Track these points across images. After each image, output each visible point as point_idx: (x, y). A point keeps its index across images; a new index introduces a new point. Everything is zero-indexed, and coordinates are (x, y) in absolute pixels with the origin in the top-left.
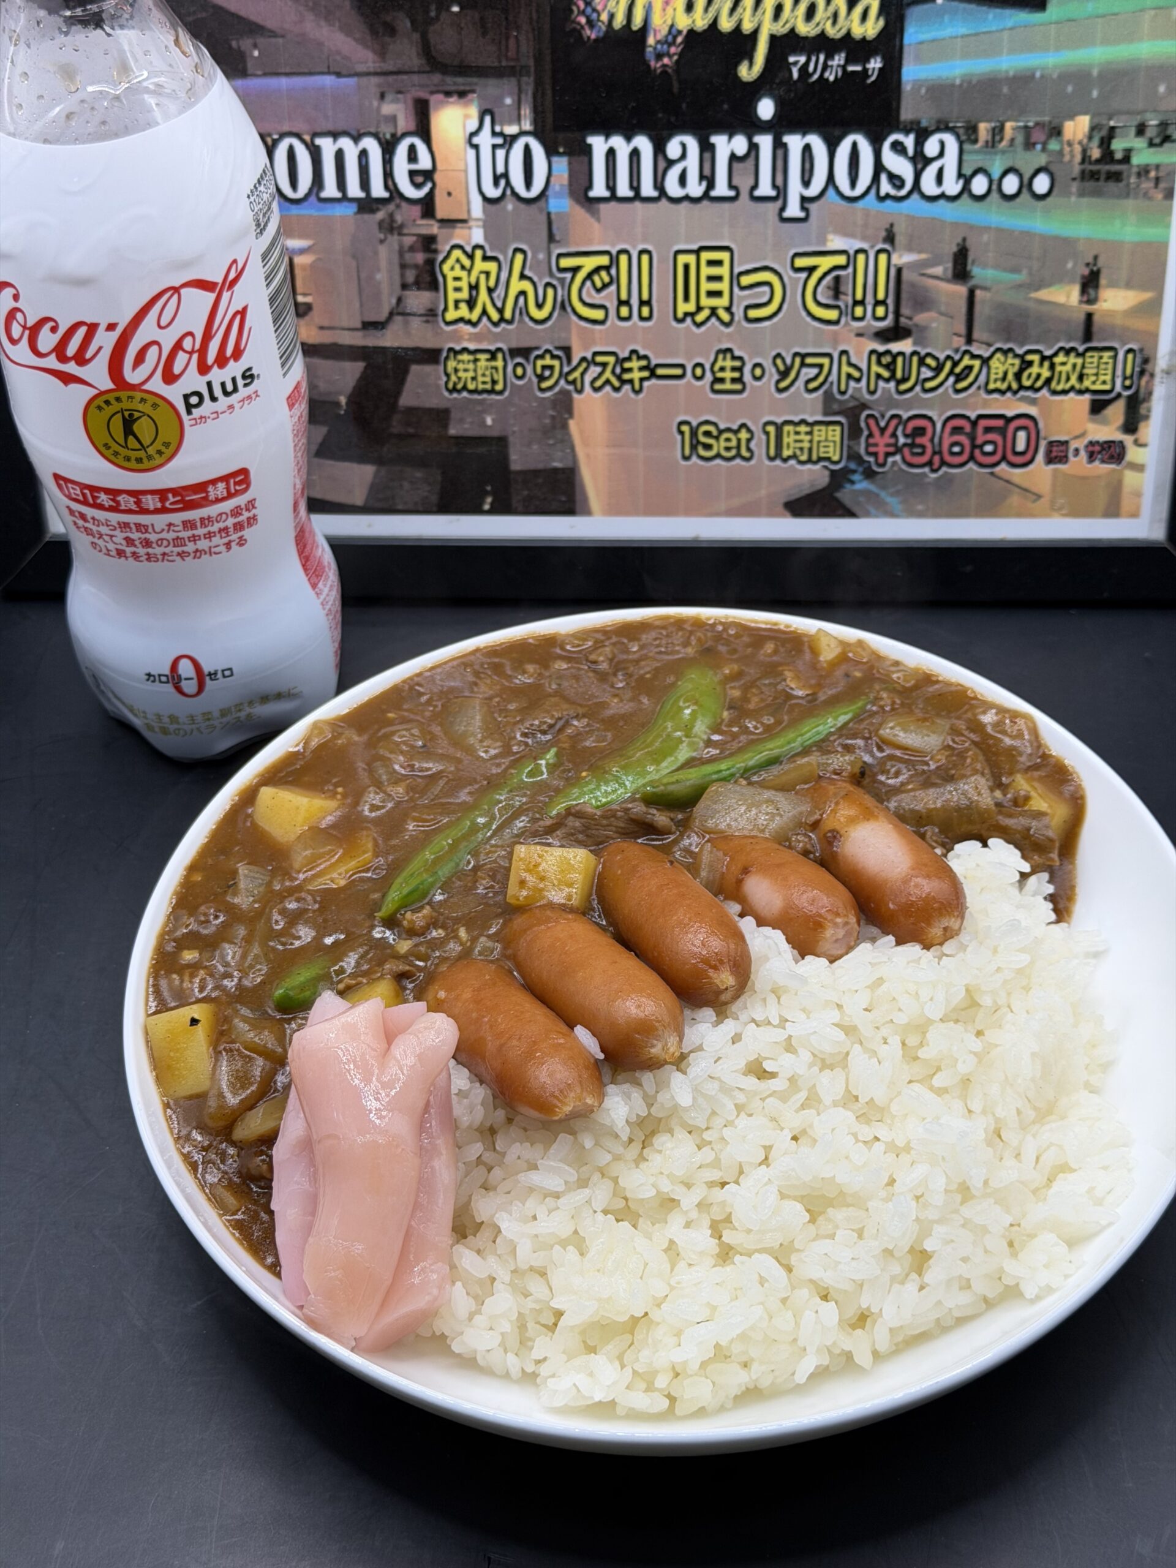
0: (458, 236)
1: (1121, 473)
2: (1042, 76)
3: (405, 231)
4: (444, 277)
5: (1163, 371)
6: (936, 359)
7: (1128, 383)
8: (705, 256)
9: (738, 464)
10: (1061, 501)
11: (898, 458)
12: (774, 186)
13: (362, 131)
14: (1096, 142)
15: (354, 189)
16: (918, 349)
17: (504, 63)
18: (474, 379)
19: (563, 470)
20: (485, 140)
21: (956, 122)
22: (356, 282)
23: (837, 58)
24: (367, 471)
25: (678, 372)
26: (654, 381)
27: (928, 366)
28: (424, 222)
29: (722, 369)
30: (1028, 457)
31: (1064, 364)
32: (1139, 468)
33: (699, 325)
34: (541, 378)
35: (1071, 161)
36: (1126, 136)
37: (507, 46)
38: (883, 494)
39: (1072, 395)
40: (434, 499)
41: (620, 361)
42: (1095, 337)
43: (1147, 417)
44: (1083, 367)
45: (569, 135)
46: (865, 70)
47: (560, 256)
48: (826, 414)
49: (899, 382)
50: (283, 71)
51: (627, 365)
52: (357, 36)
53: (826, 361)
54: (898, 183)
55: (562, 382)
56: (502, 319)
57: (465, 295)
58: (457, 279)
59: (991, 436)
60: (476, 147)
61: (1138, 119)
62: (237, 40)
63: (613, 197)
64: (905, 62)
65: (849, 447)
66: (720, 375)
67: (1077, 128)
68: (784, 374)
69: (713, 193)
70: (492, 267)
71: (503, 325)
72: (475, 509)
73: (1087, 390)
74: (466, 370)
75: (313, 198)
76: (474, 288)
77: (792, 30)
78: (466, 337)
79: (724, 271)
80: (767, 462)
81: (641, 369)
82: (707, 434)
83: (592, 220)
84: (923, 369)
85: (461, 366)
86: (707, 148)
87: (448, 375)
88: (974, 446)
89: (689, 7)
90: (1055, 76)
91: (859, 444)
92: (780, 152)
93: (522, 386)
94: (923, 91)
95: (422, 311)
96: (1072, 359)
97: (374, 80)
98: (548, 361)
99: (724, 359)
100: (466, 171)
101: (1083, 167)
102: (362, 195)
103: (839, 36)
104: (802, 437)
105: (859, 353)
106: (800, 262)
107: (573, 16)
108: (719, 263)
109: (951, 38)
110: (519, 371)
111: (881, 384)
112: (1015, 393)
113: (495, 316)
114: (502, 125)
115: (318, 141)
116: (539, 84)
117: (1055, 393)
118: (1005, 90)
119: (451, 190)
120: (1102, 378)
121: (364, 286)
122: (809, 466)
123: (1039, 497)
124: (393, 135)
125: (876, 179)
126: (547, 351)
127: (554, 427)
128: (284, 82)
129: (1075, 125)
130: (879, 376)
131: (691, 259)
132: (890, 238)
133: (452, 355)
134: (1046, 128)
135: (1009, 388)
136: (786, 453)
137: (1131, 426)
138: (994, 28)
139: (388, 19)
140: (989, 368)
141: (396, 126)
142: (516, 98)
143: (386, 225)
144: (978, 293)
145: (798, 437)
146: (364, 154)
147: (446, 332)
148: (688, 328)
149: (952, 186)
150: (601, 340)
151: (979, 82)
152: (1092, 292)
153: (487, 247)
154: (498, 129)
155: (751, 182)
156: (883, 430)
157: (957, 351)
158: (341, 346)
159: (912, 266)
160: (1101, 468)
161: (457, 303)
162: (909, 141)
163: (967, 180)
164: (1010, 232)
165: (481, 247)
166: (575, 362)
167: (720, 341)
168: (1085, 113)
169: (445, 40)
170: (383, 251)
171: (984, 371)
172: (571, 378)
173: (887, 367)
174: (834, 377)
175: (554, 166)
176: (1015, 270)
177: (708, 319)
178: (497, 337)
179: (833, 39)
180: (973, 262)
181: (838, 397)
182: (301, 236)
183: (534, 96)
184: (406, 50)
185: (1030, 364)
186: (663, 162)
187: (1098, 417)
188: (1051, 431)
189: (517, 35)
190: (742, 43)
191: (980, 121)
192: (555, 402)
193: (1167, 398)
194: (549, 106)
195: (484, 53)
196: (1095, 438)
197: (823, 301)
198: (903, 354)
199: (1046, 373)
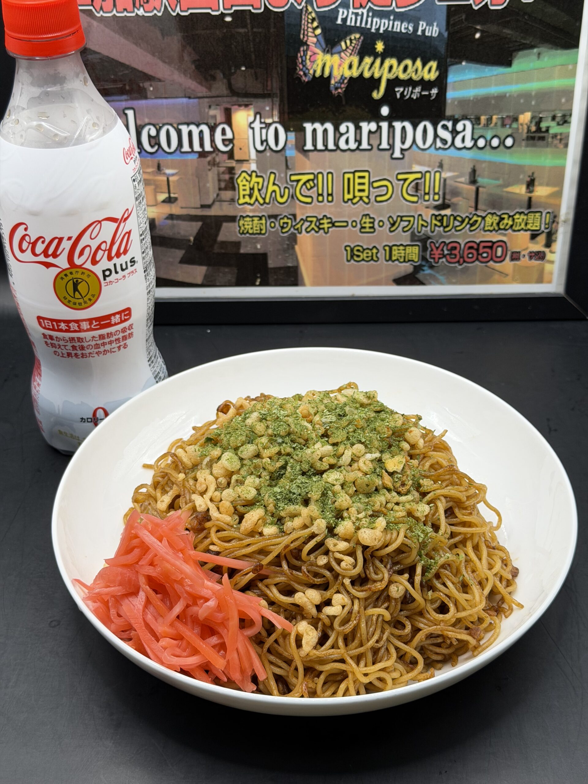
0: (245, 167)
1: (544, 264)
2: (510, 96)
4: (238, 185)
5: (562, 221)
6: (462, 217)
7: (547, 226)
8: (357, 174)
9: (372, 264)
10: (517, 277)
11: (444, 260)
12: (389, 144)
13: (201, 122)
14: (534, 123)
15: (197, 147)
16: (453, 213)
17: (266, 92)
18: (252, 228)
19: (292, 267)
20: (257, 125)
21: (471, 115)
22: (198, 188)
23: (417, 89)
24: (203, 269)
25: (345, 224)
26: (334, 228)
27: (458, 221)
28: (229, 161)
29: (365, 223)
30: (502, 259)
31: (518, 219)
32: (552, 262)
33: (354, 204)
34: (282, 228)
35: (522, 132)
36: (547, 121)
37: (267, 86)
38: (437, 275)
39: (522, 232)
40: (234, 280)
41: (318, 220)
42: (532, 207)
43: (555, 241)
44: (527, 220)
45: (295, 123)
46: (430, 94)
47: (291, 175)
48: (411, 241)
49: (445, 227)
50: (163, 96)
51: (322, 222)
52: (198, 81)
53: (412, 219)
54: (444, 142)
55: (292, 229)
56: (265, 203)
57: (248, 192)
58: (244, 185)
59: (486, 250)
60: (253, 129)
61: (553, 113)
62: (143, 83)
63: (316, 149)
64: (448, 90)
65: (422, 256)
66: (364, 225)
67: (525, 118)
68: (393, 225)
69: (361, 148)
70: (260, 180)
71: (265, 205)
72: (253, 284)
73: (529, 230)
74: (248, 225)
75: (178, 152)
76: (252, 189)
77: (397, 77)
78: (249, 210)
79: (366, 181)
80: (385, 263)
81: (328, 223)
82: (358, 250)
83: (306, 160)
84: (456, 222)
85: (246, 223)
86: (358, 128)
87: (240, 227)
88: (478, 254)
89: (350, 67)
90: (515, 95)
91: (426, 254)
92: (391, 130)
93: (274, 231)
94: (456, 103)
95: (228, 199)
96: (522, 216)
97: (206, 100)
98: (286, 220)
99: (366, 218)
100: (248, 139)
101: (527, 134)
102: (200, 149)
103: (418, 79)
104: (401, 251)
105: (427, 215)
106: (400, 177)
108: (363, 177)
109: (468, 80)
110: (273, 225)
111: (437, 228)
112: (497, 231)
113: (261, 201)
114: (265, 118)
115: (180, 127)
116: (281, 101)
117: (514, 231)
118: (493, 102)
119: (241, 147)
120: (535, 224)
121: (202, 190)
122: (404, 264)
123: (507, 275)
124: (215, 124)
125: (435, 141)
126: (285, 216)
127: (288, 249)
128: (164, 101)
130: (436, 225)
131: (351, 176)
132: (441, 166)
133: (242, 218)
134: (511, 119)
135: (494, 229)
136: (394, 258)
138: (488, 75)
139: (212, 73)
140: (485, 221)
141: (216, 120)
142: (271, 107)
143: (212, 163)
144: (481, 189)
145: (399, 252)
146: (201, 132)
147: (238, 208)
148: (349, 206)
149: (469, 143)
150: (310, 211)
151: (481, 99)
152: (531, 188)
153: (258, 172)
154: (263, 120)
155: (378, 142)
156: (437, 248)
157: (471, 214)
158: (191, 215)
159: (451, 178)
160: (535, 263)
161: (244, 196)
162: (450, 124)
163: (475, 141)
164: (495, 163)
165: (255, 172)
166: (298, 221)
167: (363, 210)
168: (528, 111)
169: (239, 82)
170: (210, 174)
171: (483, 222)
172: (296, 227)
173: (439, 221)
174: (415, 226)
175: (289, 136)
176: (497, 179)
177: (358, 201)
178: (262, 210)
179: (415, 81)
180: (478, 176)
181: (417, 234)
182: (172, 168)
183: (280, 106)
184: (220, 87)
185: (503, 219)
186: (338, 134)
187: (534, 241)
188: (513, 247)
189: (272, 80)
190: (374, 83)
191: (482, 115)
192: (289, 238)
193: (565, 233)
194: (286, 110)
195: (256, 88)
196: (532, 251)
197: (411, 193)
198: (446, 215)
199: (510, 223)
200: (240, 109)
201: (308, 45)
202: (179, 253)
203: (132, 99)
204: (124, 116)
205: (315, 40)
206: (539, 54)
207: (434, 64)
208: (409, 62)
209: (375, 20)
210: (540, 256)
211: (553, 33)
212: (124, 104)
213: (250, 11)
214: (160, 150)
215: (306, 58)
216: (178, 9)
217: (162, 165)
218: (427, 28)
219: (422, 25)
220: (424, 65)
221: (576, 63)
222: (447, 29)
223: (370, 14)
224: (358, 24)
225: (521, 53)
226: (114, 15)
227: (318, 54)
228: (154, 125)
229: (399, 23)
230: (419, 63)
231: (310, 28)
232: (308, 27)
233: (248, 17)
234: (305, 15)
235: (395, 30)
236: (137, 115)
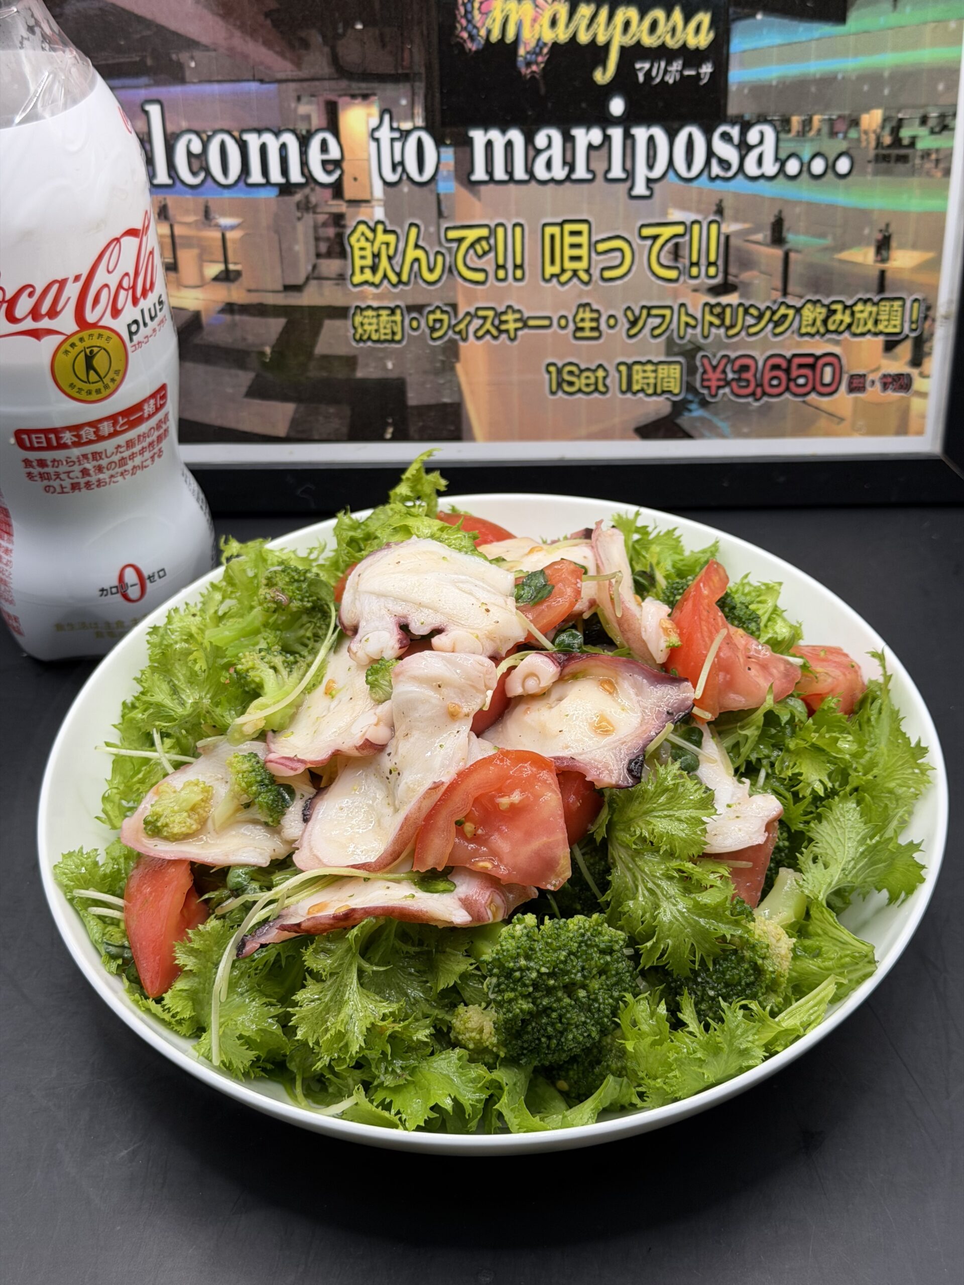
0: (363, 214)
1: (909, 399)
2: (843, 78)
4: (352, 247)
5: (942, 316)
6: (758, 309)
7: (914, 326)
8: (568, 228)
9: (596, 398)
10: (860, 423)
11: (727, 390)
12: (624, 169)
13: (282, 128)
14: (887, 130)
15: (276, 176)
16: (743, 301)
17: (400, 71)
18: (377, 331)
19: (451, 405)
20: (385, 134)
21: (774, 114)
22: (278, 252)
23: (675, 64)
24: (289, 408)
25: (546, 322)
26: (526, 331)
27: (752, 315)
28: (334, 202)
29: (582, 320)
30: (833, 388)
31: (862, 312)
32: (923, 395)
33: (563, 284)
34: (433, 329)
36: (911, 125)
37: (403, 60)
38: (715, 420)
39: (868, 337)
40: (345, 430)
41: (498, 315)
42: (887, 289)
43: (929, 354)
44: (878, 314)
45: (455, 129)
46: (698, 74)
47: (447, 229)
48: (667, 355)
49: (728, 328)
50: (216, 78)
51: (504, 318)
52: (278, 49)
53: (667, 312)
54: (726, 166)
55: (450, 333)
56: (400, 282)
57: (369, 262)
58: (362, 249)
59: (803, 371)
61: (922, 112)
62: (176, 53)
63: (492, 180)
64: (731, 67)
65: (688, 383)
66: (580, 325)
67: (872, 119)
68: (633, 323)
69: (575, 176)
70: (391, 238)
71: (401, 287)
72: (379, 437)
73: (881, 333)
74: (370, 324)
75: (241, 184)
76: (376, 256)
77: (638, 43)
78: (371, 297)
79: (583, 240)
80: (620, 396)
81: (516, 321)
82: (571, 373)
83: (474, 199)
84: (748, 318)
85: (366, 321)
86: (568, 139)
87: (355, 328)
88: (789, 380)
89: (554, 23)
90: (854, 78)
91: (695, 380)
92: (629, 143)
93: (418, 337)
94: (746, 91)
95: (333, 276)
96: (869, 308)
97: (292, 86)
98: (438, 315)
99: (584, 312)
100: (369, 160)
101: (877, 151)
102: (282, 181)
103: (676, 46)
104: (649, 374)
105: (695, 306)
106: (646, 232)
107: (457, 32)
108: (578, 233)
109: (769, 47)
110: (415, 324)
111: (714, 330)
112: (823, 335)
113: (394, 279)
114: (399, 121)
115: (246, 137)
116: (429, 88)
117: (855, 335)
118: (813, 89)
119: (357, 176)
120: (893, 323)
121: (285, 257)
122: (655, 398)
123: (842, 419)
124: (308, 131)
125: (708, 163)
126: (438, 307)
127: (443, 369)
128: (216, 88)
129: (870, 118)
130: (711, 324)
131: (556, 230)
132: (720, 211)
133: (359, 311)
134: (847, 122)
135: (818, 332)
136: (635, 388)
137: (917, 361)
138: (804, 39)
139: (303, 34)
140: (801, 316)
141: (310, 124)
142: (410, 99)
143: (302, 205)
144: (792, 256)
146: (283, 147)
147: (352, 292)
148: (554, 287)
149: (770, 168)
150: (482, 298)
151: (792, 83)
152: (884, 253)
153: (387, 223)
154: (395, 125)
155: (605, 166)
156: (715, 368)
157: (775, 302)
158: (266, 305)
159: (739, 233)
160: (893, 396)
161: (362, 269)
162: (735, 132)
163: (782, 162)
164: (818, 205)
165: (382, 223)
166: (461, 315)
167: (580, 297)
168: (877, 107)
169: (351, 53)
170: (300, 227)
171: (797, 318)
172: (457, 329)
173: (718, 316)
174: (674, 325)
175: (443, 155)
176: (823, 235)
177: (570, 279)
178: (397, 296)
179: (672, 50)
180: (788, 230)
181: (678, 341)
182: (231, 215)
183: (426, 97)
184: (318, 61)
185: (835, 312)
186: (532, 151)
187: (889, 355)
188: (853, 367)
190: (597, 53)
191: (792, 115)
192: (444, 349)
193: (945, 340)
194: (437, 105)
195: (383, 63)
196: (886, 373)
197: (664, 261)
198: (729, 305)
199: (847, 319)
200: (354, 104)
202: (245, 378)
203: (157, 83)
204: (143, 116)
207: (704, 18)
208: (659, 14)
212: (143, 93)
214: (209, 181)
215: (473, 7)
220: (687, 19)
221: (962, 19)
228: (198, 134)
230: (677, 15)
236: (167, 115)
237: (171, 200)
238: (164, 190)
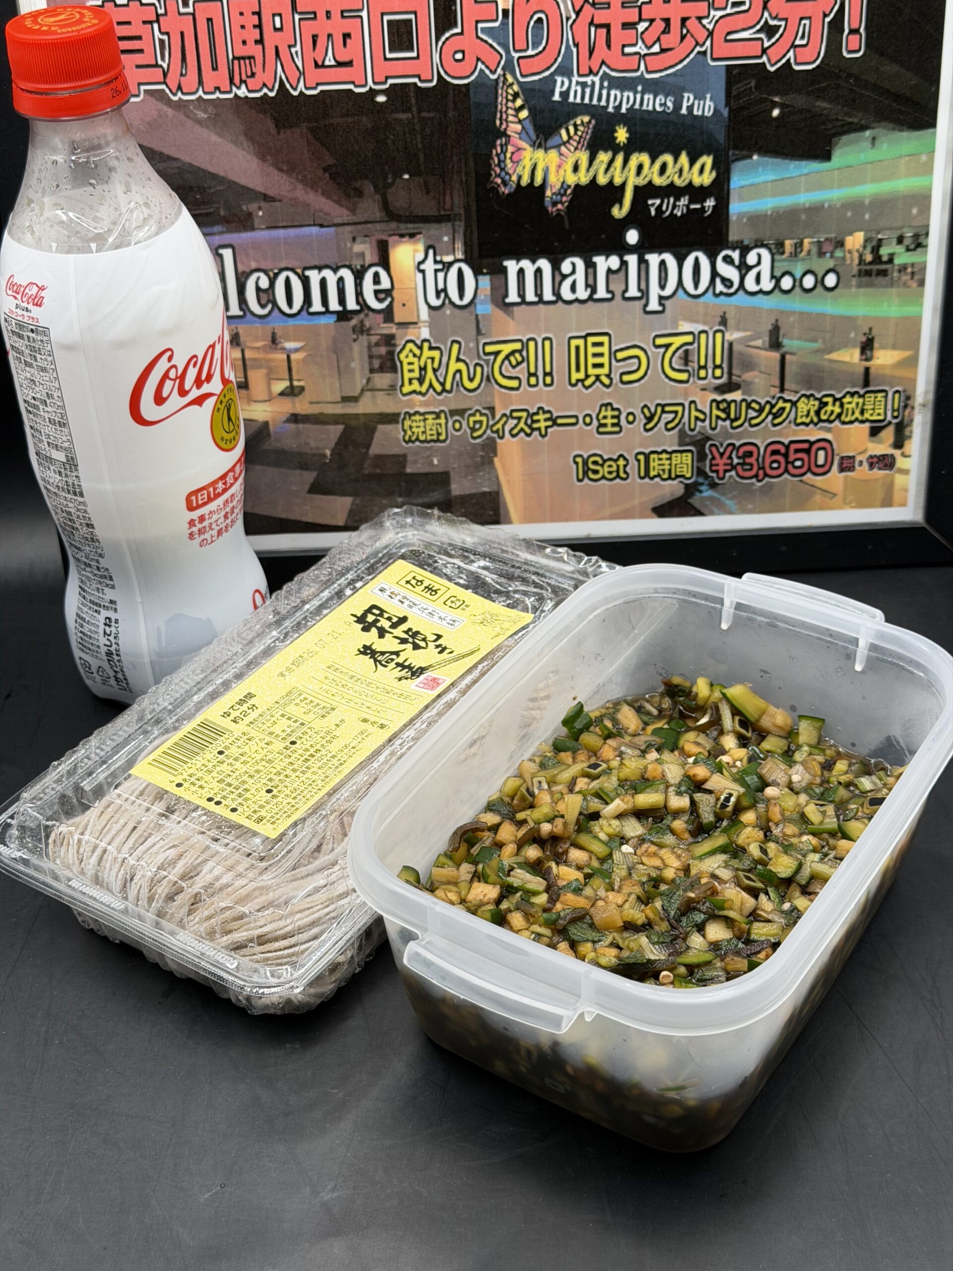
0: (411, 334)
1: (893, 475)
2: (830, 206)
3: (372, 332)
4: (401, 363)
5: (920, 405)
6: (759, 403)
7: (896, 414)
8: (591, 340)
9: (618, 484)
10: (851, 498)
11: (733, 473)
12: (640, 290)
13: (339, 264)
14: (869, 249)
15: (334, 305)
16: (746, 397)
17: (442, 213)
18: (424, 432)
19: (490, 493)
20: (429, 266)
21: (769, 241)
22: (336, 369)
23: (682, 200)
24: (347, 501)
25: (573, 420)
26: (555, 428)
27: (753, 409)
28: (386, 325)
29: (605, 417)
30: (826, 468)
31: (850, 403)
32: (906, 472)
33: (587, 388)
34: (473, 430)
35: (851, 264)
36: (890, 244)
37: (444, 202)
38: (723, 499)
39: (856, 424)
41: (531, 415)
42: (871, 383)
43: (910, 437)
44: (864, 404)
45: (490, 260)
46: (703, 208)
47: (485, 344)
48: (680, 445)
49: (732, 421)
50: (281, 225)
51: (535, 418)
52: (335, 198)
53: (680, 409)
54: (728, 284)
55: (489, 432)
56: (444, 390)
57: (416, 374)
58: (410, 364)
59: (799, 455)
60: (423, 272)
61: (898, 233)
62: (247, 205)
63: (524, 302)
64: (731, 201)
65: (698, 468)
66: (603, 421)
67: (855, 241)
68: (650, 419)
69: (595, 297)
70: (436, 354)
71: (445, 394)
73: (867, 420)
74: (418, 427)
75: (304, 313)
76: (423, 369)
77: (650, 182)
78: (418, 404)
79: (605, 349)
80: (639, 480)
81: (546, 420)
82: (595, 463)
83: (509, 319)
84: (750, 411)
85: (414, 424)
86: (590, 266)
87: (405, 431)
88: (787, 463)
89: (576, 169)
90: (838, 206)
91: (705, 465)
92: (643, 266)
93: (460, 436)
94: (745, 220)
95: (385, 387)
96: (856, 399)
97: (348, 228)
98: (478, 417)
99: (606, 410)
100: (416, 289)
101: (860, 267)
102: (340, 309)
103: (683, 185)
104: (664, 462)
105: (703, 402)
106: (659, 341)
107: (492, 178)
108: (601, 344)
109: (763, 183)
110: (457, 426)
111: (720, 422)
112: (816, 424)
113: (439, 388)
114: (441, 255)
115: (307, 273)
116: (468, 227)
117: (844, 423)
118: (803, 217)
119: (405, 302)
120: (877, 411)
121: (342, 372)
122: (669, 482)
123: (835, 495)
124: (362, 266)
125: (712, 282)
126: (477, 411)
127: (483, 463)
128: (281, 232)
129: (854, 240)
130: (718, 417)
131: (581, 342)
132: (724, 321)
133: (407, 417)
134: (834, 241)
135: (812, 421)
136: (652, 473)
138: (794, 175)
139: (358, 185)
140: (797, 408)
141: (364, 259)
142: (451, 236)
143: (359, 329)
144: (788, 357)
145: (661, 462)
146: (341, 280)
147: (402, 401)
148: (580, 389)
149: (767, 284)
150: (517, 401)
151: (784, 212)
152: (868, 353)
153: (432, 341)
154: (438, 258)
155: (623, 287)
156: (722, 455)
157: (773, 397)
158: (326, 415)
159: (739, 340)
160: (878, 473)
161: (410, 380)
162: (736, 255)
163: (778, 280)
164: (809, 314)
165: (428, 341)
166: (498, 417)
167: (602, 398)
168: (860, 230)
169: (399, 198)
170: (356, 347)
171: (794, 410)
172: (495, 429)
173: (724, 411)
174: (686, 419)
175: (480, 282)
176: (814, 340)
177: (594, 383)
178: (441, 403)
179: (679, 187)
180: (784, 335)
181: (689, 433)
182: (295, 340)
183: (465, 234)
184: (370, 207)
185: (826, 404)
186: (559, 277)
187: (875, 439)
188: (843, 449)
189: (451, 193)
190: (614, 192)
191: (786, 239)
192: (483, 446)
193: (924, 424)
194: (476, 242)
195: (428, 207)
196: (874, 453)
197: (677, 367)
198: (735, 401)
199: (837, 410)
200: (402, 242)
201: (509, 136)
202: (310, 477)
203: (230, 231)
204: (218, 259)
205: (519, 127)
206: (874, 139)
207: (707, 160)
208: (668, 158)
209: (613, 93)
210: (886, 462)
211: (894, 105)
212: (217, 240)
213: (415, 84)
214: (276, 311)
215: (505, 157)
216: (301, 84)
217: (279, 333)
218: (696, 102)
219: (688, 99)
220: (692, 162)
221: (934, 152)
222: (728, 104)
223: (606, 84)
224: (587, 101)
225: (845, 138)
226: (200, 97)
227: (525, 150)
228: (266, 272)
229: (651, 97)
230: (684, 159)
231: (511, 108)
232: (507, 108)
233: (412, 94)
234: (502, 88)
235: (645, 108)
236: (239, 258)
237: (242, 329)
238: (236, 320)
